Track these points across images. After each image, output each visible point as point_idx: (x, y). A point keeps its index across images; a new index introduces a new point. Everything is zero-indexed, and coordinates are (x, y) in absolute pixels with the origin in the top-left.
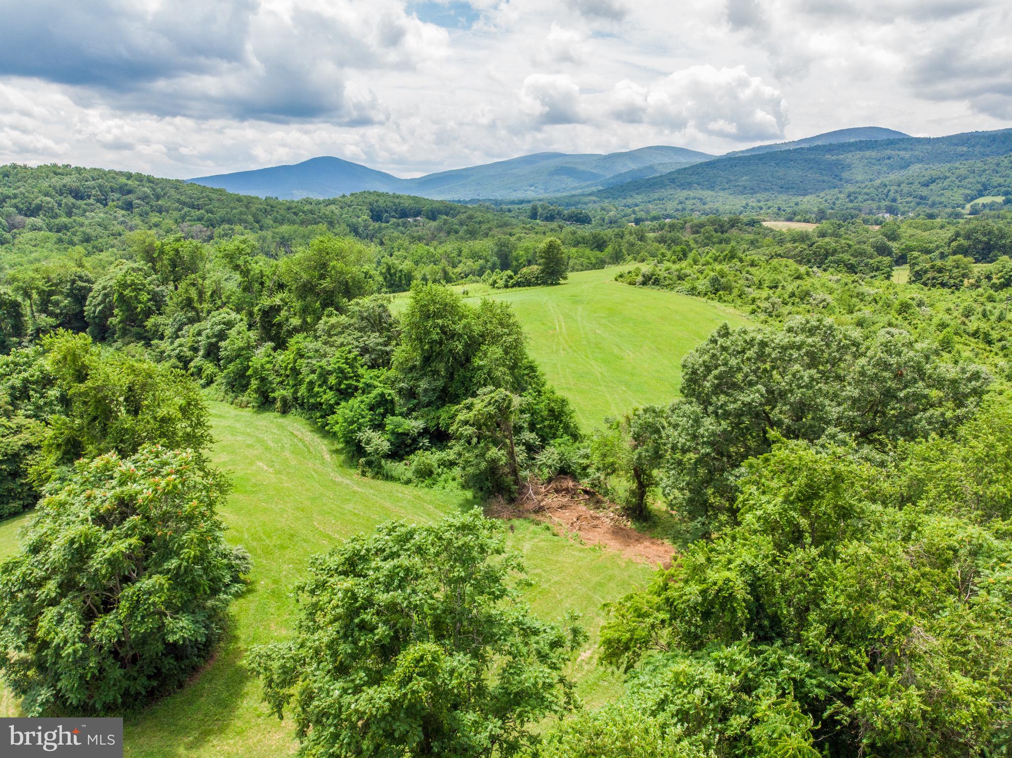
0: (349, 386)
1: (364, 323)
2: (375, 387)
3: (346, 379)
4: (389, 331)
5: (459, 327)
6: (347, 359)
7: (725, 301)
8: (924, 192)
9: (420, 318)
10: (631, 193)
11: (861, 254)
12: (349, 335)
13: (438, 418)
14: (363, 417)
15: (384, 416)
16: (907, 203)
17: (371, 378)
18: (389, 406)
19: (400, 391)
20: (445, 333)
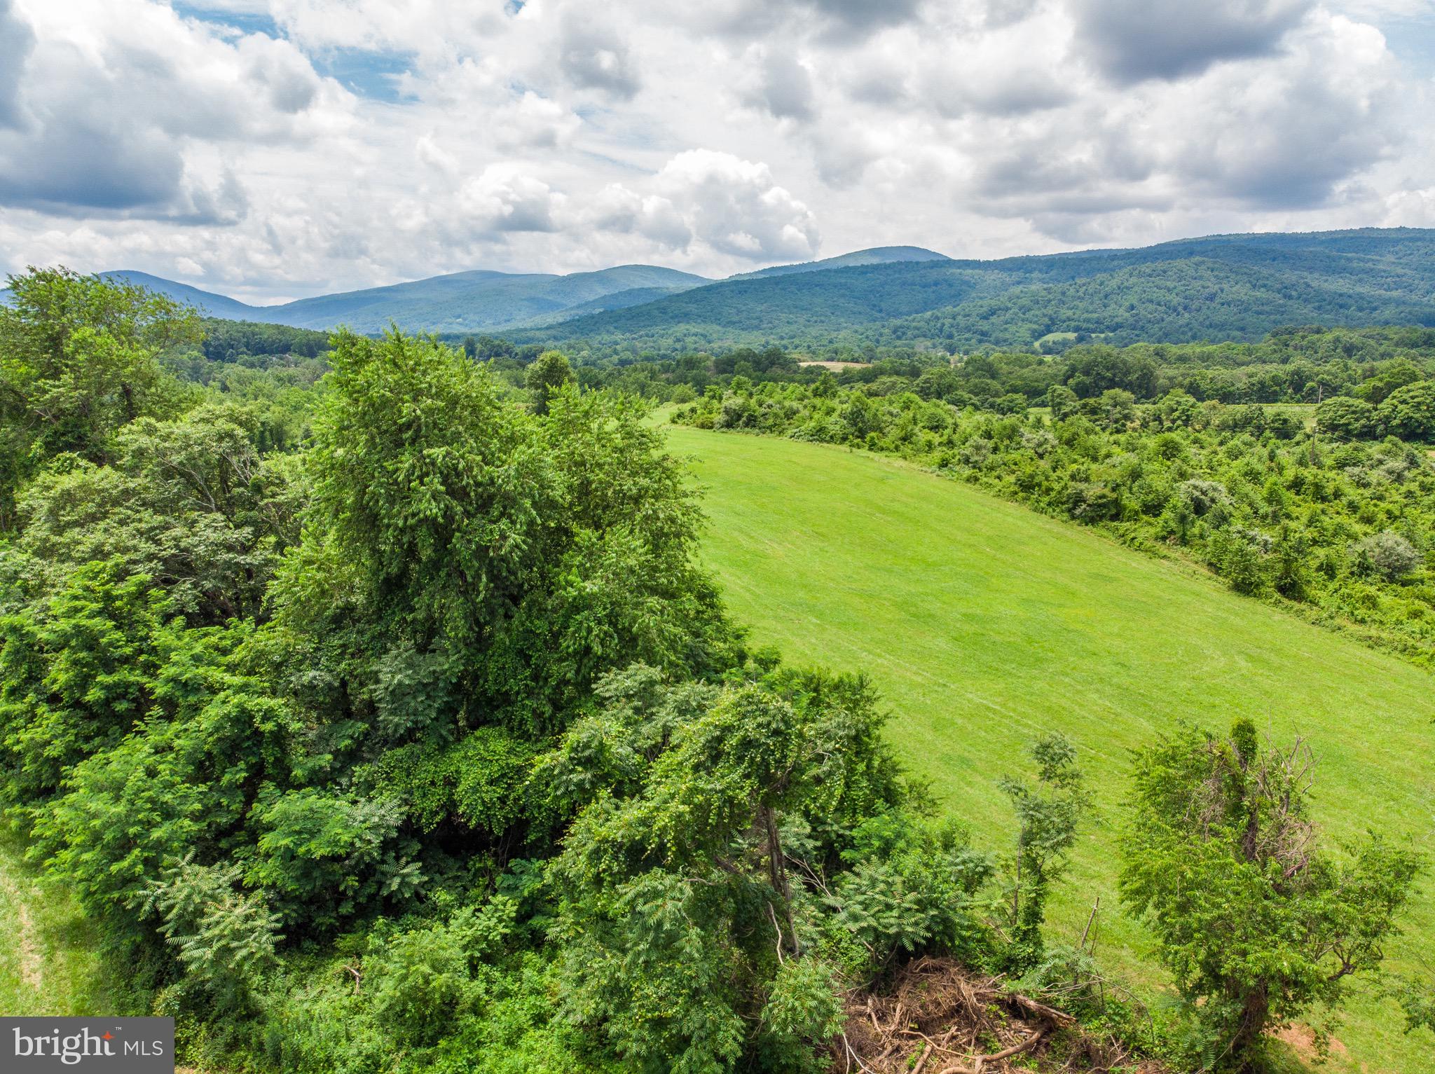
0: (117, 692)
1: (174, 486)
2: (213, 691)
3: (109, 665)
4: (253, 506)
5: (505, 473)
6: (108, 597)
7: (882, 449)
8: (985, 326)
9: (371, 442)
10: (608, 327)
11: (984, 390)
12: (122, 523)
13: (451, 783)
14: (169, 814)
15: (250, 791)
16: (967, 340)
17: (197, 659)
18: (269, 754)
19: (305, 696)
20: (458, 493)
